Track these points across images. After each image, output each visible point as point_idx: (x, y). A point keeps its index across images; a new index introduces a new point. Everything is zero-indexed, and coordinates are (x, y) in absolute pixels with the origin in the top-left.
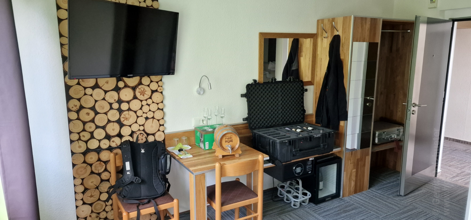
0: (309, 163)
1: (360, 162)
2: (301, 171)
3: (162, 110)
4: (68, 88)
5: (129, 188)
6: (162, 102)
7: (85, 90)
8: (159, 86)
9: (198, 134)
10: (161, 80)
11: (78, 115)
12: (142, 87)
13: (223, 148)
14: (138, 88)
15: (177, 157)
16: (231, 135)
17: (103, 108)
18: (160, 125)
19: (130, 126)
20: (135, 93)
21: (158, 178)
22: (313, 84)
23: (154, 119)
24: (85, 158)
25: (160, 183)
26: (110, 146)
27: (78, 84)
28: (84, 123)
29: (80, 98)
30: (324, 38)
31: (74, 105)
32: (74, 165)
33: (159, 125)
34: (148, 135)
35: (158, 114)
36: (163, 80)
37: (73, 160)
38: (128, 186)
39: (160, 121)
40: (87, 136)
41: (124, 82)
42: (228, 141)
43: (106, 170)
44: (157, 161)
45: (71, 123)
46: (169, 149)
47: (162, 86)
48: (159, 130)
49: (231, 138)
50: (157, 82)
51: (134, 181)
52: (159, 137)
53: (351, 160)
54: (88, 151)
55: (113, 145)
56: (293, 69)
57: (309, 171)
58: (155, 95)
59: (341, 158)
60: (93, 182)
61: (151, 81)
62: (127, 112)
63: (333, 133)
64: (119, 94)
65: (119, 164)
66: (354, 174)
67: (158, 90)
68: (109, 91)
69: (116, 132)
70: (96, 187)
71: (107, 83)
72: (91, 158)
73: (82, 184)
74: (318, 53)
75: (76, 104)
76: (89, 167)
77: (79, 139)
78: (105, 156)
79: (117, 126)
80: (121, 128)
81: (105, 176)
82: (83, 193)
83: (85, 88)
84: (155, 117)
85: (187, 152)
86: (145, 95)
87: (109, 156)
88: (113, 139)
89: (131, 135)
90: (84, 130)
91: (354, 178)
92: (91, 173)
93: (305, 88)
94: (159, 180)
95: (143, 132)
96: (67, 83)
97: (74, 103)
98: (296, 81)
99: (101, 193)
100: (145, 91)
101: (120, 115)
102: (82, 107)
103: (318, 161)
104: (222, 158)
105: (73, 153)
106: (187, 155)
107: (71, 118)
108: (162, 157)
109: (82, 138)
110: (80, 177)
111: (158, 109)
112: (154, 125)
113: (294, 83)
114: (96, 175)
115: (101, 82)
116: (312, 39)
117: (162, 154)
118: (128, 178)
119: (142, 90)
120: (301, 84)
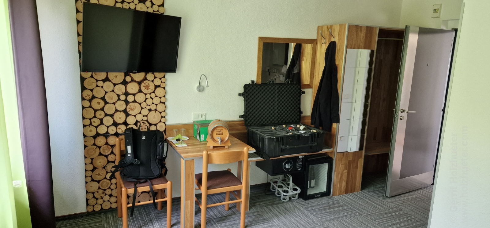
0: (299, 160)
1: (352, 164)
2: (291, 167)
3: (164, 103)
4: (83, 79)
5: (129, 168)
6: (164, 96)
7: (97, 82)
8: (162, 82)
9: (196, 127)
10: (164, 77)
11: (90, 104)
12: (146, 82)
13: (213, 140)
14: (143, 83)
15: (174, 146)
16: (222, 128)
17: (112, 99)
18: (162, 117)
19: (135, 116)
20: (140, 87)
21: (155, 162)
22: (311, 88)
23: (157, 111)
24: (94, 141)
25: (157, 166)
26: (116, 132)
27: (92, 77)
28: (95, 111)
29: (93, 89)
30: (323, 43)
31: (87, 95)
32: (85, 147)
33: (160, 117)
34: (151, 125)
35: (160, 108)
36: (166, 77)
37: (84, 141)
38: (129, 167)
39: (162, 113)
40: (96, 122)
41: (131, 77)
42: (219, 134)
43: (112, 153)
44: (156, 147)
45: (84, 110)
46: (169, 139)
47: (164, 82)
48: (160, 121)
49: (221, 131)
50: (161, 79)
51: (134, 162)
52: (161, 127)
53: (342, 161)
54: (97, 135)
55: (120, 131)
56: (294, 72)
57: (299, 168)
58: (158, 90)
59: (332, 158)
60: (101, 162)
61: (155, 78)
62: (133, 104)
63: (322, 133)
64: (126, 87)
65: (123, 148)
66: (345, 175)
67: (161, 85)
68: (117, 84)
69: (122, 121)
70: (103, 167)
71: (116, 77)
72: (100, 142)
73: (91, 163)
74: (317, 58)
75: (89, 94)
76: (98, 149)
77: (91, 124)
78: (112, 140)
79: (123, 115)
80: (127, 117)
81: (111, 158)
82: (92, 171)
83: (97, 81)
84: (157, 109)
85: (184, 141)
86: (149, 89)
87: (115, 141)
88: (119, 126)
89: (136, 124)
90: (95, 117)
91: (345, 178)
92: (99, 154)
93: (302, 91)
94: (156, 164)
95: (146, 122)
96: (82, 76)
97: (87, 93)
98: (294, 84)
99: (107, 173)
100: (149, 86)
101: (126, 106)
102: (94, 97)
103: (308, 159)
104: (212, 148)
105: (85, 136)
106: (183, 144)
107: (85, 106)
108: (160, 144)
109: (93, 124)
110: (89, 157)
111: (161, 102)
112: (156, 116)
113: (292, 85)
114: (104, 157)
115: (111, 75)
116: (312, 44)
117: (161, 141)
118: (129, 159)
119: (146, 85)
120: (299, 87)
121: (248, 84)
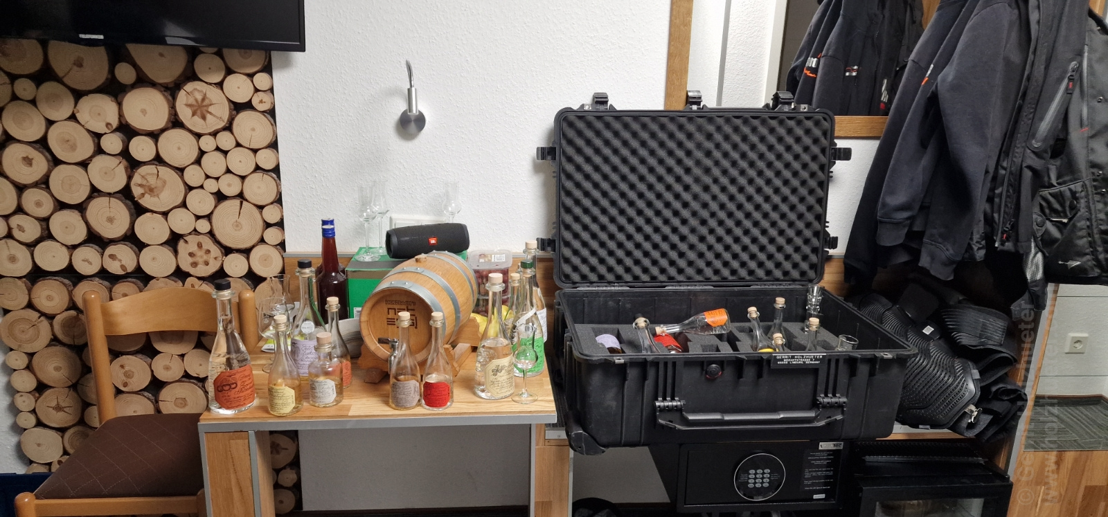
3: (274, 172)
6: (272, 147)
7: (12, 83)
8: (257, 90)
10: (265, 69)
14: (182, 92)
17: (73, 148)
18: (268, 225)
19: (165, 214)
20: (173, 107)
23: (245, 203)
24: (30, 295)
26: (103, 270)
28: (20, 189)
33: (261, 223)
34: (227, 251)
35: (259, 189)
36: (273, 68)
39: (266, 210)
40: (28, 228)
41: (135, 65)
47: (269, 92)
48: (262, 241)
50: (251, 76)
52: (265, 264)
54: (37, 274)
55: (114, 268)
58: (244, 120)
60: (60, 368)
61: (229, 71)
62: (152, 169)
64: (120, 104)
67: (255, 103)
68: (86, 93)
69: (120, 229)
70: (69, 384)
71: (79, 63)
72: (49, 298)
73: (29, 368)
76: (45, 322)
77: (9, 235)
79: (120, 211)
80: (135, 218)
82: (35, 394)
83: (13, 78)
84: (247, 195)
86: (208, 116)
90: (20, 210)
92: (51, 340)
93: (840, 147)
95: (207, 240)
99: (86, 404)
100: (206, 102)
101: (130, 177)
102: (7, 139)
109: (17, 234)
110: (21, 347)
111: (259, 168)
112: (243, 220)
119: (196, 100)
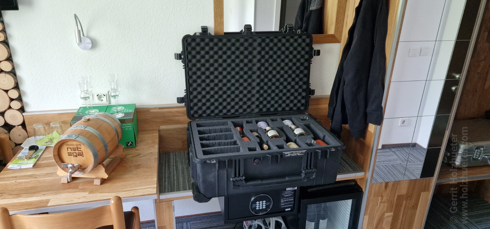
1: (405, 202)
2: (267, 207)
3: (11, 73)
6: (9, 60)
10: (1, 19)
16: (78, 143)
22: (338, 41)
33: (9, 99)
42: (75, 154)
48: (10, 108)
49: (79, 149)
52: (13, 118)
53: (382, 197)
56: (311, 9)
57: (288, 208)
63: (333, 150)
93: (314, 49)
98: (296, 34)
103: (309, 191)
111: (2, 71)
113: (292, 37)
120: (308, 41)
121: (192, 34)
